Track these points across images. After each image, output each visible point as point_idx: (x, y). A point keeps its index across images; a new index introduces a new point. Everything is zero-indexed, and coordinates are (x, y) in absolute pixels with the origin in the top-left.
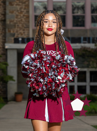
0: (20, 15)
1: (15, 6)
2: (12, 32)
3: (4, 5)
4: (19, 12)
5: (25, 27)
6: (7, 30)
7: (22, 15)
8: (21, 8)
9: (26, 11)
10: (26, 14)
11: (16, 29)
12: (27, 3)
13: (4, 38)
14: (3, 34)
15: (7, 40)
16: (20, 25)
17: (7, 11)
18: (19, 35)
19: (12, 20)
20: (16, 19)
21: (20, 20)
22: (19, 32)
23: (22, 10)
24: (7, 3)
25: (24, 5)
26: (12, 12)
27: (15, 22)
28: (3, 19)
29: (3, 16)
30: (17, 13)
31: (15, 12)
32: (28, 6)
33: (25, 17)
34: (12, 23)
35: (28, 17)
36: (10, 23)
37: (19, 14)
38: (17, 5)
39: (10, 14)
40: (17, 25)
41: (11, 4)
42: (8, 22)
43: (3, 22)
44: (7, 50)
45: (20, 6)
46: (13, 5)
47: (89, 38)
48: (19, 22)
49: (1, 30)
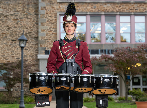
1: (45, 26)
2: (43, 46)
3: (37, 26)
4: (49, 30)
6: (39, 45)
7: (51, 33)
8: (50, 28)
9: (55, 30)
10: (54, 33)
11: (47, 44)
12: (55, 24)
13: (37, 51)
14: (36, 48)
15: (39, 53)
16: (50, 41)
17: (40, 30)
18: (49, 48)
19: (44, 37)
20: (46, 36)
21: (50, 37)
22: (49, 46)
23: (52, 29)
24: (40, 24)
25: (53, 25)
26: (43, 31)
27: (46, 38)
28: (36, 36)
29: (36, 34)
30: (47, 32)
32: (56, 26)
33: (53, 35)
34: (43, 40)
35: (56, 35)
36: (41, 39)
37: (49, 32)
38: (47, 25)
40: (47, 41)
41: (42, 24)
42: (40, 38)
43: (36, 39)
44: (39, 59)
45: (50, 26)
46: (44, 25)
47: (105, 50)
48: (48, 39)
49: (35, 45)
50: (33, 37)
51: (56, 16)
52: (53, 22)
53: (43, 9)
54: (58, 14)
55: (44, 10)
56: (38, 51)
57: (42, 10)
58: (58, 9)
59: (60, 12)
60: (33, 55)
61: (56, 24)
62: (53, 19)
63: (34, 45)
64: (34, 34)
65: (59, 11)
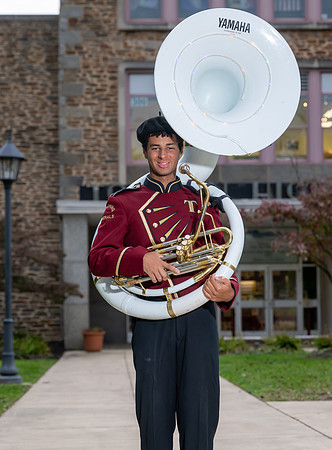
0: (95, 131)
1: (81, 106)
2: (74, 173)
3: (55, 106)
4: (93, 122)
5: (107, 162)
6: (62, 169)
7: (99, 131)
8: (98, 112)
9: (111, 121)
10: (109, 129)
11: (86, 164)
12: (112, 99)
13: (54, 190)
14: (52, 179)
15: (61, 194)
16: (96, 156)
17: (62, 121)
18: (92, 180)
19: (76, 143)
20: (85, 141)
21: (95, 142)
22: (92, 173)
23: (101, 117)
24: (62, 100)
25: (104, 103)
26: (74, 123)
27: (83, 147)
28: (52, 140)
29: (51, 134)
30: (88, 127)
31: (82, 122)
32: (115, 106)
33: (107, 135)
34: (73, 152)
35: (115, 135)
36: (69, 150)
37: (92, 128)
38: (85, 104)
39: (70, 128)
40: (86, 155)
41: (71, 101)
42: (63, 148)
43: (51, 149)
44: (61, 216)
45: (95, 108)
46: (77, 105)
47: (274, 186)
48: (91, 149)
49: (48, 169)
50: (41, 143)
51: (114, 75)
52: (105, 93)
53: (73, 53)
54: (122, 68)
55: (77, 54)
56: (58, 187)
57: (72, 56)
58: (120, 53)
59: (127, 61)
60: (42, 200)
61: (116, 99)
62: (106, 85)
63: (45, 167)
64: (44, 135)
65: (124, 58)
